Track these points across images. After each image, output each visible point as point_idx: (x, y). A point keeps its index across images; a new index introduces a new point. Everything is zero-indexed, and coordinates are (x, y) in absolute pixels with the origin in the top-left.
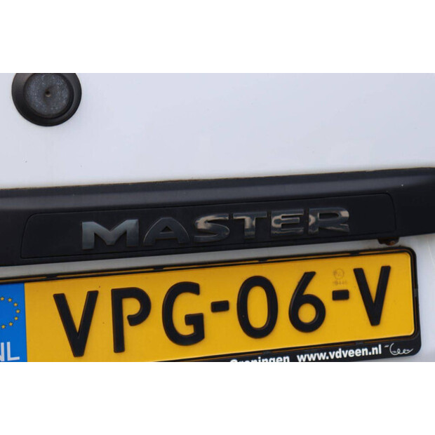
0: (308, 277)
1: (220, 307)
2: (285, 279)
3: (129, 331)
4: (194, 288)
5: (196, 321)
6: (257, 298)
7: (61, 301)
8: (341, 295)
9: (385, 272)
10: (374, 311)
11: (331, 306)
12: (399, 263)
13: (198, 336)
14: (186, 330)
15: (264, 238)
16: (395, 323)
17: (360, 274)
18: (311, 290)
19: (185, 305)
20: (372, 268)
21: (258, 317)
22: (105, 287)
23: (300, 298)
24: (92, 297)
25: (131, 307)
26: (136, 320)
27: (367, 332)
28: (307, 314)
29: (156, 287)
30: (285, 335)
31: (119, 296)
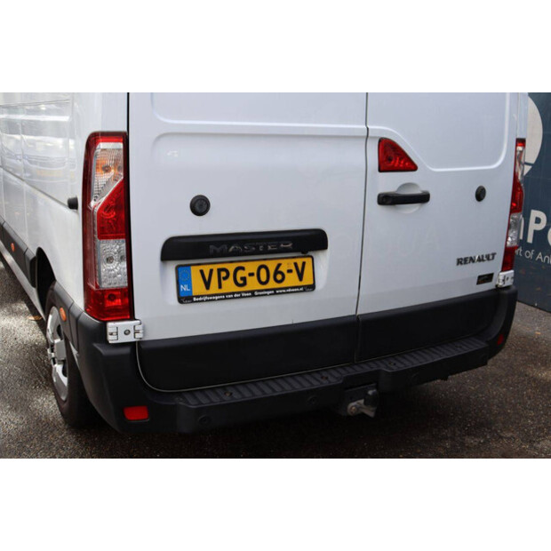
0: (279, 265)
1: (251, 274)
2: (272, 265)
3: (223, 282)
4: (243, 268)
5: (244, 279)
6: (263, 272)
7: (202, 272)
8: (290, 271)
9: (304, 264)
10: (301, 276)
11: (287, 275)
12: (308, 261)
13: (245, 284)
14: (241, 282)
15: (266, 252)
16: (307, 281)
17: (296, 264)
18: (281, 269)
19: (240, 274)
20: (299, 262)
21: (263, 278)
22: (215, 267)
23: (277, 272)
24: (211, 271)
25: (223, 274)
26: (225, 278)
27: (298, 283)
28: (279, 277)
29: (231, 267)
30: (272, 284)
31: (219, 271)
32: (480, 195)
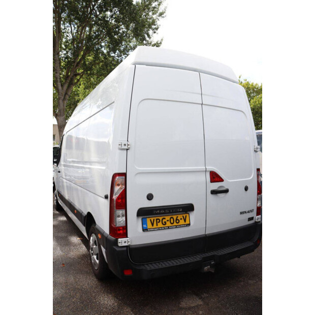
0: (177, 217)
1: (168, 221)
2: (175, 217)
3: (158, 224)
4: (165, 219)
5: (165, 222)
6: (172, 219)
7: (151, 220)
8: (181, 219)
9: (186, 216)
10: (185, 221)
12: (187, 215)
13: (166, 224)
14: (164, 223)
15: (173, 212)
16: (187, 222)
17: (183, 217)
18: (178, 218)
19: (164, 221)
20: (184, 215)
21: (172, 222)
22: (155, 218)
23: (177, 219)
24: (154, 220)
26: (159, 222)
27: (184, 223)
28: (177, 221)
29: (161, 218)
30: (175, 224)
31: (157, 219)
32: (246, 189)
